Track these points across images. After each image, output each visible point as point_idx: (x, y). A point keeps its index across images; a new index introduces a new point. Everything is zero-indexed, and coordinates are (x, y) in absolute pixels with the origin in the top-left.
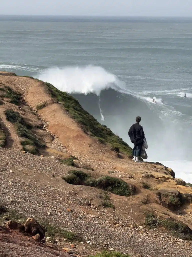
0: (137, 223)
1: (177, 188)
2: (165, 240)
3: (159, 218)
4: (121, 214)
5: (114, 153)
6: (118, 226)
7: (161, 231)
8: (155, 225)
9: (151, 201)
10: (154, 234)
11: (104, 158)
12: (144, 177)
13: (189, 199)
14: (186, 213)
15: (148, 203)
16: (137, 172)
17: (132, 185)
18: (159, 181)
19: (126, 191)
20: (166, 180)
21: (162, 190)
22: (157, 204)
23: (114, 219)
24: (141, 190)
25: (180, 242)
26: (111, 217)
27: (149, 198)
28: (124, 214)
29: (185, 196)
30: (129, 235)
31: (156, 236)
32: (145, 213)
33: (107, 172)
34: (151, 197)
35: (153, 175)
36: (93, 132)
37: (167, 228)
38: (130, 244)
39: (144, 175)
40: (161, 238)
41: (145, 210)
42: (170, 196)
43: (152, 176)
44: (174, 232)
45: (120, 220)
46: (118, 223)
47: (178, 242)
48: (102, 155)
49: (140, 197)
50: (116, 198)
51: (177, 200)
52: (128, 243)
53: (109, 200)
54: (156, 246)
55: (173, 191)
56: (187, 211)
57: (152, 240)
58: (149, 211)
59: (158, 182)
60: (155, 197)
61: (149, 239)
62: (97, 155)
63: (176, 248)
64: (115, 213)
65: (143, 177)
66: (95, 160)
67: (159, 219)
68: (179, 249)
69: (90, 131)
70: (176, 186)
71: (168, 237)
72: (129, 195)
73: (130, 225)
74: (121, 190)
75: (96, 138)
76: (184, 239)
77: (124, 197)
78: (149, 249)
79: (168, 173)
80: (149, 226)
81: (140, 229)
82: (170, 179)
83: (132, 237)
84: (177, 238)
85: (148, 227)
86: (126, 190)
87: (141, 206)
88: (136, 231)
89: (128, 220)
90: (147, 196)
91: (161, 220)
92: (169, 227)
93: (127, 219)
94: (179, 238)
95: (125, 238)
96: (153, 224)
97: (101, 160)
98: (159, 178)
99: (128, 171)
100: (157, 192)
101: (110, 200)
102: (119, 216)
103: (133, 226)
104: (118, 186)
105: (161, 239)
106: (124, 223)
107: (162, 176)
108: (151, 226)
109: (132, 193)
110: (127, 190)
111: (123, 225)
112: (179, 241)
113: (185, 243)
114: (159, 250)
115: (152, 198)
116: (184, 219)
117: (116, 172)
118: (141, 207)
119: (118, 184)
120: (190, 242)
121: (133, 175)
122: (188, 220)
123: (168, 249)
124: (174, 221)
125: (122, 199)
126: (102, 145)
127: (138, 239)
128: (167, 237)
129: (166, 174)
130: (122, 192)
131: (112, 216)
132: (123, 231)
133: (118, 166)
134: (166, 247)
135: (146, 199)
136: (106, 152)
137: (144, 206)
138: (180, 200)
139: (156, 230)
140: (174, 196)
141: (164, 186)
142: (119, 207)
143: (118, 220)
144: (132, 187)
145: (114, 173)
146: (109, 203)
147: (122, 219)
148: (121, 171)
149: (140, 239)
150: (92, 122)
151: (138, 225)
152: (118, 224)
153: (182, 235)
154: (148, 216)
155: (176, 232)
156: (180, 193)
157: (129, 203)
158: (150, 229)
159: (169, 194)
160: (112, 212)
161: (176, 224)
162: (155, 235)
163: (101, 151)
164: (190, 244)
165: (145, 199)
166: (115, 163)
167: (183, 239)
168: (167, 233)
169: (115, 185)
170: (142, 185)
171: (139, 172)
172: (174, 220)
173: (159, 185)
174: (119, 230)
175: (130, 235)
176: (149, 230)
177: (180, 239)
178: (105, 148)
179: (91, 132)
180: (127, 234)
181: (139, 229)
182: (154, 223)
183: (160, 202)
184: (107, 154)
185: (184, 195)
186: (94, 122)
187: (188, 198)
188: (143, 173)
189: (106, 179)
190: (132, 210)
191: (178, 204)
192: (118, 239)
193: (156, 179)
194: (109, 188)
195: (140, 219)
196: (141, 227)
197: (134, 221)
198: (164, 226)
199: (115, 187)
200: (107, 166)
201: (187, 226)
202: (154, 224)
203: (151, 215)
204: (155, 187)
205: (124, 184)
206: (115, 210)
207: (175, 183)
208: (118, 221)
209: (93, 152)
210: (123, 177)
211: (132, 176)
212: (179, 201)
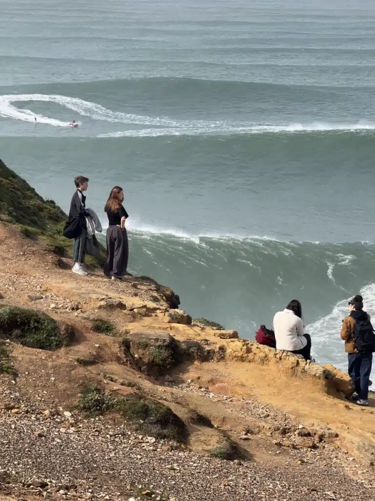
0: (60, 406)
1: (169, 329)
2: (116, 440)
3: (110, 395)
4: (28, 389)
5: (50, 257)
6: (17, 413)
7: (110, 422)
8: (99, 410)
9: (106, 358)
10: (94, 428)
11: (26, 267)
12: (102, 309)
13: (193, 352)
14: (183, 382)
15: (97, 363)
16: (90, 298)
17: (67, 325)
18: (135, 316)
19: (53, 338)
20: (150, 314)
21: (136, 334)
22: (120, 364)
23: (11, 398)
24: (87, 335)
25: (148, 444)
26: (6, 394)
27: (103, 353)
28: (35, 386)
29: (184, 346)
30: (35, 431)
31: (97, 433)
32: (81, 385)
33: (27, 298)
34: (107, 349)
35: (124, 303)
36: (14, 214)
37: (124, 415)
38: (30, 451)
39: (103, 303)
40: (108, 436)
41: (81, 378)
42: (152, 346)
43: (121, 306)
44: (139, 424)
45: (23, 401)
46: (17, 406)
47: (143, 444)
48: (23, 262)
49: (82, 350)
50: (23, 353)
51: (165, 353)
52: (27, 450)
53: (8, 357)
54: (90, 455)
55: (160, 336)
56: (185, 376)
57: (85, 443)
58: (91, 380)
59: (132, 318)
60: (116, 349)
61: (79, 438)
62: (11, 263)
63: (135, 456)
64: (15, 385)
65: (100, 307)
66: (8, 272)
67: (109, 397)
68: (140, 459)
69: (7, 212)
70: (168, 325)
71: (124, 434)
72: (58, 346)
73: (44, 410)
74: (42, 336)
75: (18, 227)
76: (159, 436)
77: (41, 350)
78: (71, 461)
79: (160, 298)
80: (86, 411)
81: (65, 417)
82: (158, 311)
83: (40, 436)
84: (144, 435)
85: (84, 413)
86: (52, 336)
87: (74, 369)
88: (57, 422)
89: (41, 401)
90: (99, 347)
91: (114, 399)
92: (129, 412)
93: (39, 398)
94: (149, 436)
95: (23, 440)
96: (95, 408)
97: (19, 274)
98: (135, 310)
99: (73, 295)
100: (121, 339)
101: (10, 358)
102: (24, 391)
103: (51, 412)
104: (35, 328)
105: (107, 438)
106: (32, 406)
107: (141, 305)
108: (91, 413)
109: (65, 342)
110: (55, 335)
111: (29, 410)
112: (148, 442)
113: (160, 445)
114: (95, 462)
115: (108, 351)
116: (172, 393)
117: (46, 297)
118: (73, 372)
119: (36, 324)
120: (171, 443)
121: (81, 303)
122: (181, 396)
123: (116, 460)
124: (142, 401)
125: (36, 355)
126: (28, 240)
127: (53, 440)
128: (121, 434)
129: (155, 300)
130: (44, 341)
131: (8, 392)
132: (23, 424)
133: (54, 284)
134: (112, 455)
135: (95, 353)
136: (33, 256)
137: (81, 371)
138: (172, 355)
139: (100, 420)
140: (159, 346)
141: (143, 326)
142: (27, 373)
143: (19, 399)
144: (66, 329)
145: (42, 300)
146: (6, 365)
147: (28, 400)
148: (57, 296)
149: (58, 441)
150: (19, 193)
151: (61, 409)
152: (18, 408)
153: (156, 429)
154: (86, 390)
155: (144, 423)
156: (172, 340)
157: (50, 364)
158: (87, 417)
159: (149, 342)
160: (10, 383)
161: (145, 405)
162: (96, 431)
163: (22, 253)
164: (171, 447)
165: (93, 355)
166: (49, 279)
167: (156, 438)
168: (123, 426)
169: (29, 326)
170: (90, 325)
171: (94, 296)
172: (141, 398)
173: (132, 323)
174: (15, 421)
175: (36, 433)
176: (85, 420)
177: (150, 438)
178: (33, 246)
179: (10, 214)
180: (32, 431)
181: (63, 419)
182: (98, 406)
183: (125, 361)
184: (33, 261)
185: (183, 344)
186: (23, 194)
187: (192, 350)
188: (103, 299)
189: (10, 312)
190: (53, 379)
191: (167, 362)
192: (4, 442)
193: (128, 312)
194: (17, 332)
195: (69, 396)
196: (67, 414)
197: (54, 402)
198: (118, 411)
199: (30, 330)
200: (29, 286)
201: (170, 410)
202: (98, 408)
203: (93, 389)
204: (124, 329)
205: (48, 324)
206: (18, 379)
207: (167, 319)
208: (19, 403)
209: (5, 255)
210: (58, 309)
211: (77, 306)
212: (171, 357)
